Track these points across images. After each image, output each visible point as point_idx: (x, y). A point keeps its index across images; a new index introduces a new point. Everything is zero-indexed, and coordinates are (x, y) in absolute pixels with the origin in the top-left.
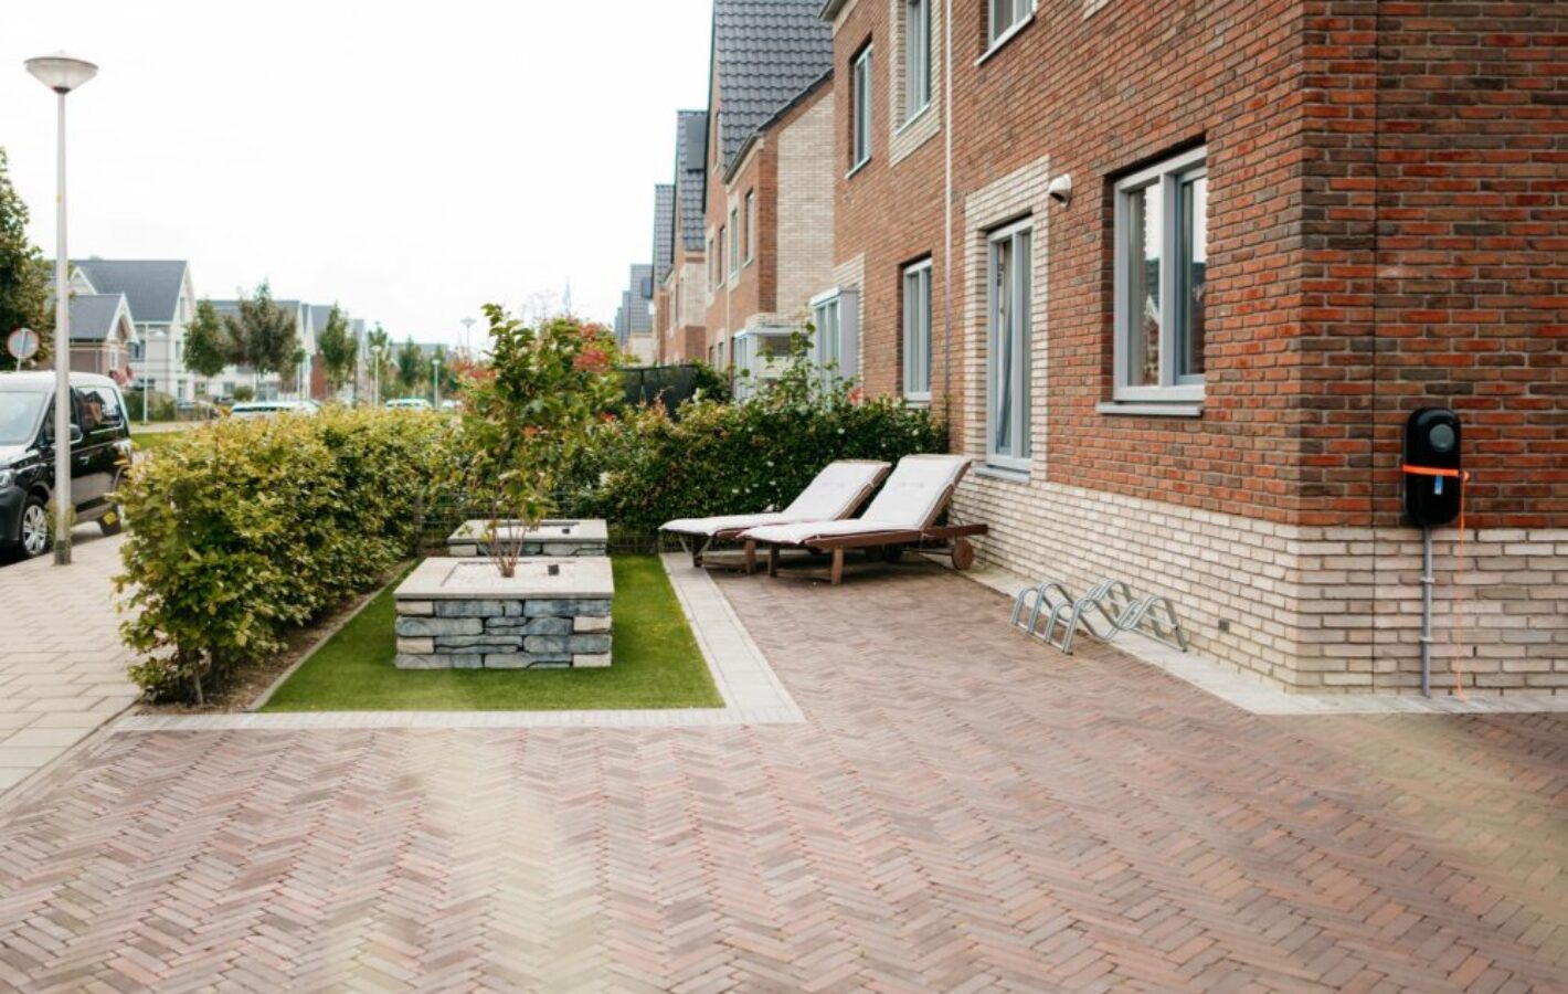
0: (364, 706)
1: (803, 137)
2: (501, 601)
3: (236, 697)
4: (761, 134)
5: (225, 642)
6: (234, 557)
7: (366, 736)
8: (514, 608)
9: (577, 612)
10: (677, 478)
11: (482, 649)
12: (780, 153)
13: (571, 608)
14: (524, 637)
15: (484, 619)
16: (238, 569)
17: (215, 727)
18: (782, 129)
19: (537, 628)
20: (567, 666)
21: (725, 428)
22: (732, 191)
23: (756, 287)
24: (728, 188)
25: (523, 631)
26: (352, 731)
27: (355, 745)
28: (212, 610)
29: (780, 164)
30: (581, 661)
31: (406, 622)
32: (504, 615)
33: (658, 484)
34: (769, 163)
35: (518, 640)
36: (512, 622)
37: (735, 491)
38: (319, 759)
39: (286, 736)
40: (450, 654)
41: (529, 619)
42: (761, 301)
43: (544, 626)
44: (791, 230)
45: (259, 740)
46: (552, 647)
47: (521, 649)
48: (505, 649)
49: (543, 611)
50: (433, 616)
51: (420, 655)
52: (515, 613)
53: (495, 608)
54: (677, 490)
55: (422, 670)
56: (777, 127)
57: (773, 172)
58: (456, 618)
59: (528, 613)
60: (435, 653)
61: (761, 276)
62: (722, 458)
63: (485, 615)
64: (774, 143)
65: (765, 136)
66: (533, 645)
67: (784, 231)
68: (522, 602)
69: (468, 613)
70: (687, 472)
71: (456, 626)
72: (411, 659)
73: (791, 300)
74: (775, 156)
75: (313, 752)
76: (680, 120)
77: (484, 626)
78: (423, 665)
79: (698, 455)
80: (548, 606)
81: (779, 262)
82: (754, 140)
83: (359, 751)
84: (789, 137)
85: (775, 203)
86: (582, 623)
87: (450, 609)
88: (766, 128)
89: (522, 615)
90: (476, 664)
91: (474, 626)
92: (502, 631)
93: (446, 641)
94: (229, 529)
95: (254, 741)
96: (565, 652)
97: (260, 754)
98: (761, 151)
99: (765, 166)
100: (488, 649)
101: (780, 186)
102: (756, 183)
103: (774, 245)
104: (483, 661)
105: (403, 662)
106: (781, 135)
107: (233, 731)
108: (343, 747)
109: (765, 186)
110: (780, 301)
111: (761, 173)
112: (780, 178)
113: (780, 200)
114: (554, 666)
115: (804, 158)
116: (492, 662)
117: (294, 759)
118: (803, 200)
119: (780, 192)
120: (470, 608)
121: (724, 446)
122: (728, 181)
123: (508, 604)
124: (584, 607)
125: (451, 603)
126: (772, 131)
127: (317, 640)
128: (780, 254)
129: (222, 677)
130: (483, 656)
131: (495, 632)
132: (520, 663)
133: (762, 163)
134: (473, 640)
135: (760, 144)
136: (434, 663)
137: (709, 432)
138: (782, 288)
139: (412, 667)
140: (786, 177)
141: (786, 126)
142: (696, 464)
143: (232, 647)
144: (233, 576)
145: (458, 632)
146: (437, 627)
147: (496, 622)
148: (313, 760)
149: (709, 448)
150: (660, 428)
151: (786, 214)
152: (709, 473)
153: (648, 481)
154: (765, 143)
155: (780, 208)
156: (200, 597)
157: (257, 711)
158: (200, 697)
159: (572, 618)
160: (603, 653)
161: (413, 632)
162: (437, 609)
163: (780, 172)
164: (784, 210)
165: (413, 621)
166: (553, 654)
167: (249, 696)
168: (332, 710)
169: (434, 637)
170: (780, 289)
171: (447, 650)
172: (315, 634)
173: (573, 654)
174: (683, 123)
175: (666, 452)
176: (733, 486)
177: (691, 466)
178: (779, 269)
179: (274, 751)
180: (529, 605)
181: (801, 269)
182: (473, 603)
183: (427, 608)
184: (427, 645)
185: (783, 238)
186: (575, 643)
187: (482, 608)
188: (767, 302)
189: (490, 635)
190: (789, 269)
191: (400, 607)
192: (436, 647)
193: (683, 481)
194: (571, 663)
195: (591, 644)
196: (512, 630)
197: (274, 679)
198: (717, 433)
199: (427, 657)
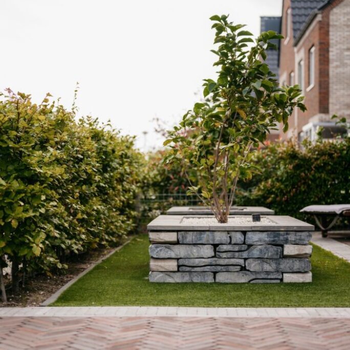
0: (133, 303)
1: (344, 14)
2: (228, 232)
3: (31, 299)
4: (320, 12)
5: (24, 252)
6: (31, 187)
7: (145, 322)
8: (238, 237)
9: (287, 241)
10: (304, 183)
11: (214, 269)
12: (331, 23)
13: (281, 238)
14: (245, 259)
15: (215, 246)
16: (34, 196)
17: (16, 315)
18: (332, 9)
19: (256, 252)
20: (279, 281)
21: (335, 152)
22: (298, 51)
23: (317, 100)
24: (296, 49)
25: (245, 255)
26: (130, 319)
27: (138, 327)
28: (15, 224)
29: (331, 29)
30: (288, 278)
31: (157, 247)
32: (230, 243)
33: (293, 187)
34: (324, 29)
35: (241, 262)
36: (237, 248)
37: (343, 192)
38: (109, 338)
39: (77, 321)
40: (190, 272)
41: (250, 246)
42: (320, 107)
43: (261, 251)
44: (337, 67)
45: (54, 324)
46: (267, 267)
47: (243, 269)
48: (231, 268)
49: (260, 240)
50: (177, 243)
51: (168, 272)
52: (239, 242)
53: (224, 237)
54: (305, 192)
55: (169, 284)
56: (329, 8)
57: (327, 33)
58: (195, 244)
59: (249, 242)
60: (178, 271)
61: (320, 93)
62: (333, 172)
63: (217, 242)
64: (328, 17)
65: (322, 13)
66: (253, 266)
67: (333, 67)
68: (244, 233)
69: (204, 241)
70: (311, 180)
71: (195, 251)
72: (161, 275)
73: (338, 107)
74: (328, 25)
75: (101, 332)
76: (262, 21)
77: (215, 251)
78: (169, 280)
79: (318, 168)
80: (264, 236)
81: (331, 85)
82: (315, 16)
83: (141, 332)
84: (336, 13)
85: (328, 51)
86: (289, 250)
87: (190, 237)
88: (322, 8)
89: (244, 243)
90: (210, 279)
91: (208, 251)
92: (229, 255)
93: (186, 262)
94: (27, 167)
95: (51, 325)
96: (278, 271)
97: (58, 333)
98: (320, 22)
99: (322, 31)
100: (219, 268)
101: (331, 42)
102: (316, 41)
103: (328, 75)
104: (215, 278)
105: (155, 278)
106: (331, 12)
107: (32, 318)
108: (127, 329)
109: (322, 41)
110: (331, 107)
111: (320, 34)
112: (331, 37)
113: (331, 49)
114: (268, 281)
115: (344, 25)
116: (221, 278)
117: (87, 337)
118: (344, 49)
119: (331, 45)
120: (205, 237)
121: (335, 163)
122: (296, 45)
123: (233, 234)
124: (292, 237)
125: (191, 233)
126: (326, 11)
127: (84, 269)
128: (331, 81)
129: (20, 286)
130: (215, 273)
131: (224, 255)
132: (243, 279)
133: (320, 28)
134: (208, 261)
135: (319, 18)
136: (177, 278)
137: (325, 155)
138: (332, 100)
139: (162, 281)
140: (334, 36)
141: (334, 7)
142: (317, 175)
143: (28, 257)
144: (30, 199)
145: (196, 255)
146: (180, 251)
147: (225, 248)
148: (105, 338)
149: (326, 164)
150: (293, 151)
151: (335, 58)
152: (325, 180)
153: (286, 186)
154: (323, 17)
155: (331, 54)
156: (5, 213)
157: (49, 306)
158: (5, 296)
159: (282, 246)
160: (306, 272)
161: (162, 255)
162: (180, 237)
163: (331, 33)
164: (333, 55)
165: (162, 247)
166: (268, 273)
167: (41, 298)
168: (109, 305)
169: (178, 259)
170: (331, 100)
171: (188, 269)
172: (83, 266)
173: (282, 273)
174: (264, 23)
175: (297, 167)
176: (340, 189)
177: (313, 176)
178: (331, 89)
179: (69, 331)
180: (249, 235)
181: (344, 89)
182: (207, 233)
183: (172, 237)
184: (173, 265)
185: (333, 71)
186: (285, 265)
187: (214, 236)
188: (324, 108)
189: (220, 258)
190: (336, 89)
191: (152, 236)
192: (179, 266)
193: (309, 186)
194: (282, 280)
195: (297, 265)
196: (237, 254)
197: (58, 289)
198: (330, 155)
199: (171, 274)
